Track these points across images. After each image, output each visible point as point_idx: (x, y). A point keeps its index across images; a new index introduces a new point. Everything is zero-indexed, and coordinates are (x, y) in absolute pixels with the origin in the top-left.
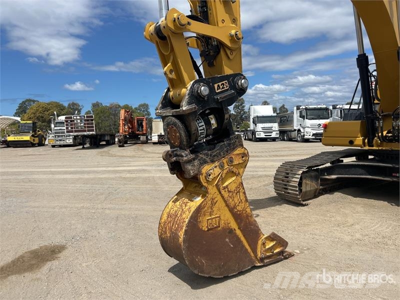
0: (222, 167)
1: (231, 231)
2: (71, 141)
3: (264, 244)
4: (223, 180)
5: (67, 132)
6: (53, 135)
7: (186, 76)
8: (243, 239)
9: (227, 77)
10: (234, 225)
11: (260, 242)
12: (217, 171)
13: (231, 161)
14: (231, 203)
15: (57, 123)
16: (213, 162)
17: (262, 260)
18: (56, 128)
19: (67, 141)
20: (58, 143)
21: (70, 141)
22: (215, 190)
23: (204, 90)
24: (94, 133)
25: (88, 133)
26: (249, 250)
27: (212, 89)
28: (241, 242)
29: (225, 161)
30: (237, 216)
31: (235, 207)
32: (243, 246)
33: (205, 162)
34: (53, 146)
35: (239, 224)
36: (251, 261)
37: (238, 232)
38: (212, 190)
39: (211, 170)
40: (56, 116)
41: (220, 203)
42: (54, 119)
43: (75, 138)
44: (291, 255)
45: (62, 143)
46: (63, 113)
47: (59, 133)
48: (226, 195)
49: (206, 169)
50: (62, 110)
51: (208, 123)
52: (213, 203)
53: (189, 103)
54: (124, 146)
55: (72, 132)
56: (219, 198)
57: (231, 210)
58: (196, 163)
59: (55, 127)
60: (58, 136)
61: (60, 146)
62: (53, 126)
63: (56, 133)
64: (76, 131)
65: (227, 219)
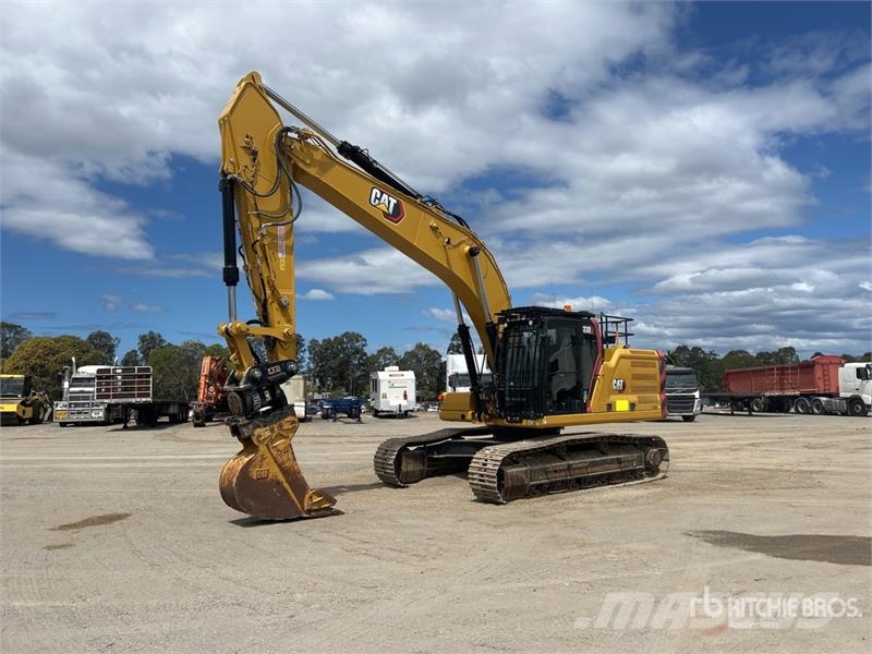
0: (272, 430)
1: (279, 483)
2: (101, 414)
3: (311, 498)
4: (273, 441)
5: (99, 397)
6: (66, 403)
7: (245, 364)
8: (290, 491)
9: (280, 363)
10: (281, 478)
11: (307, 496)
12: (268, 433)
13: (281, 426)
14: (280, 461)
15: (75, 379)
16: (265, 426)
17: (309, 511)
18: (72, 389)
19: (93, 415)
20: (75, 418)
21: (99, 415)
22: (265, 448)
23: (257, 374)
24: (149, 399)
25: (138, 400)
26: (297, 502)
27: (265, 373)
28: (288, 493)
29: (275, 426)
30: (285, 472)
31: (283, 463)
32: (290, 497)
33: (259, 427)
34: (63, 425)
35: (286, 478)
36: (297, 511)
37: (286, 485)
38: (263, 448)
39: (263, 433)
40: (74, 366)
41: (269, 459)
42: (71, 373)
43: (109, 408)
44: (338, 513)
45: (82, 418)
46: (85, 358)
47: (78, 398)
48: (275, 453)
49: (257, 432)
50: (84, 352)
51: (263, 397)
52: (263, 459)
53: (245, 383)
54: (204, 426)
55: (108, 397)
56: (269, 454)
57: (279, 466)
58: (251, 427)
59: (70, 386)
60: (76, 405)
61: (77, 424)
62: (66, 384)
63: (71, 398)
64: (115, 396)
65: (275, 472)
